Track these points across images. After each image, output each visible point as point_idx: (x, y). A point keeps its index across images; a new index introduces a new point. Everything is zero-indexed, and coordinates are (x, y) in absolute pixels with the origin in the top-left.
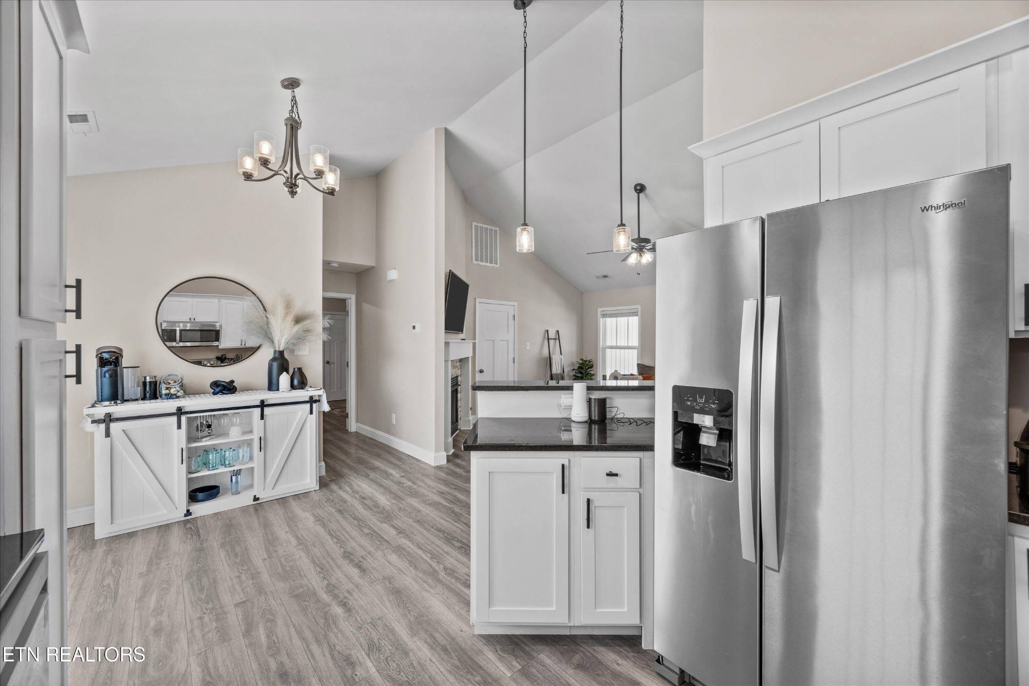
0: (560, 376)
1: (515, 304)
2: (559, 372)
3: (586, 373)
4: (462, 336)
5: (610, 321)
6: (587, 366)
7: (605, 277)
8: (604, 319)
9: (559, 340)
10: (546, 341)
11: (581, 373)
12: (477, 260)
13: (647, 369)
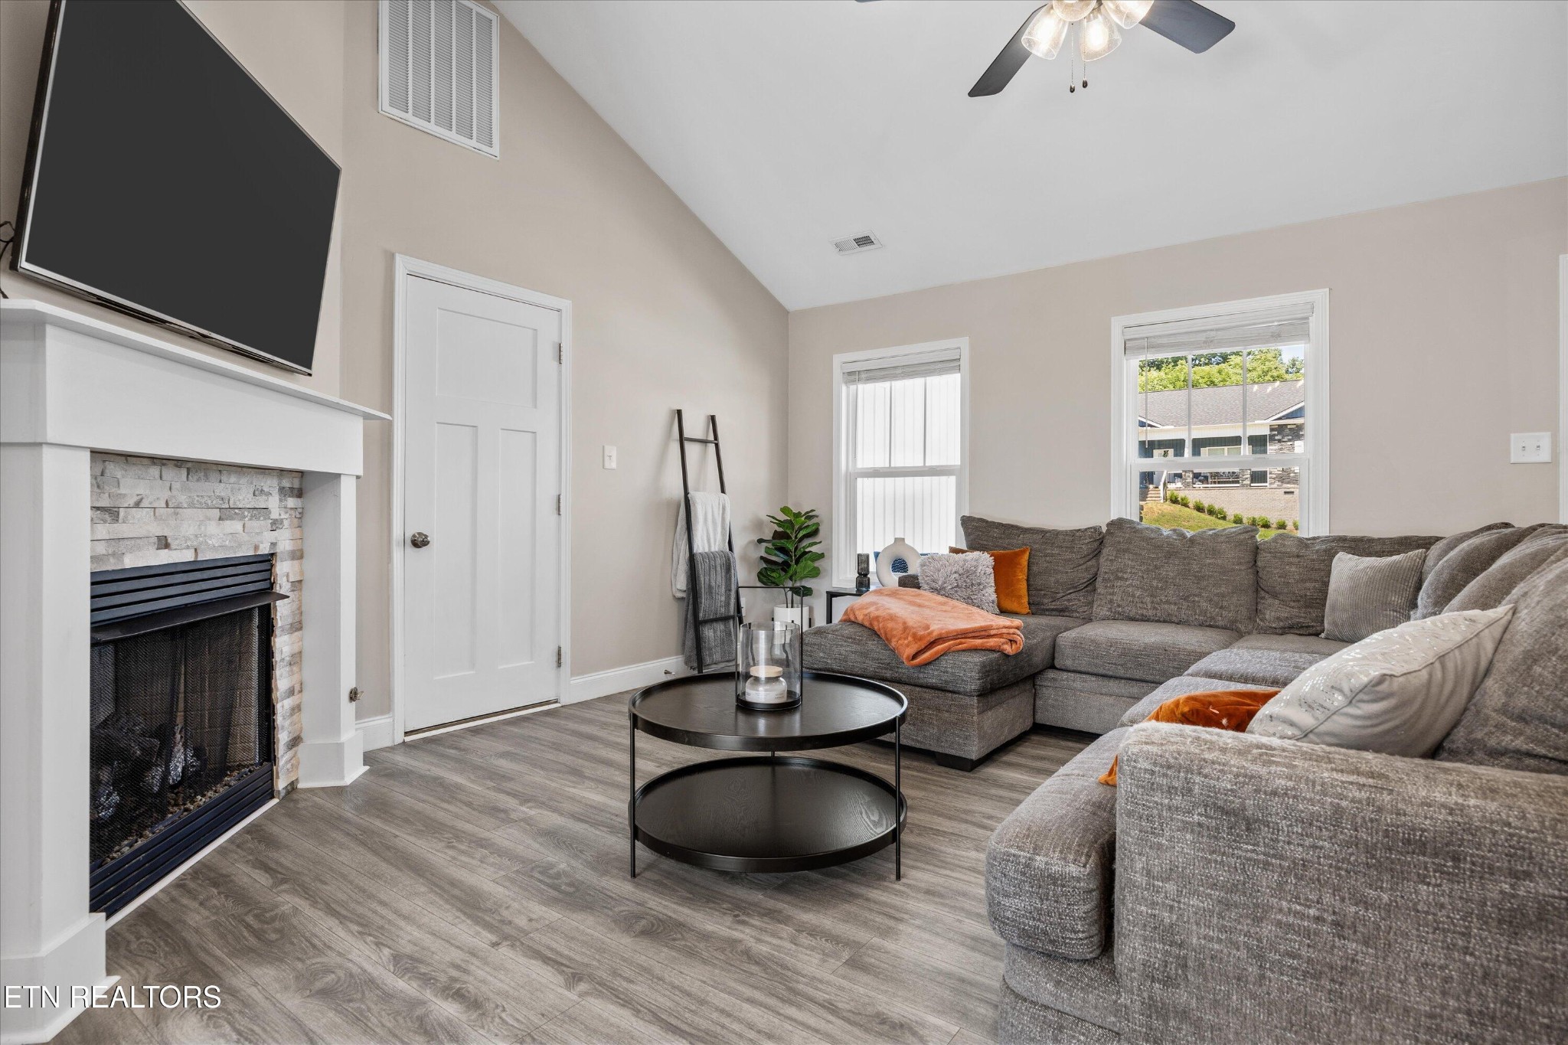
0: (718, 561)
1: (565, 304)
2: (715, 548)
3: (798, 553)
4: (297, 383)
5: (871, 393)
6: (800, 529)
7: (864, 241)
8: (853, 387)
9: (717, 446)
10: (676, 446)
11: (783, 550)
12: (399, 100)
13: (996, 533)
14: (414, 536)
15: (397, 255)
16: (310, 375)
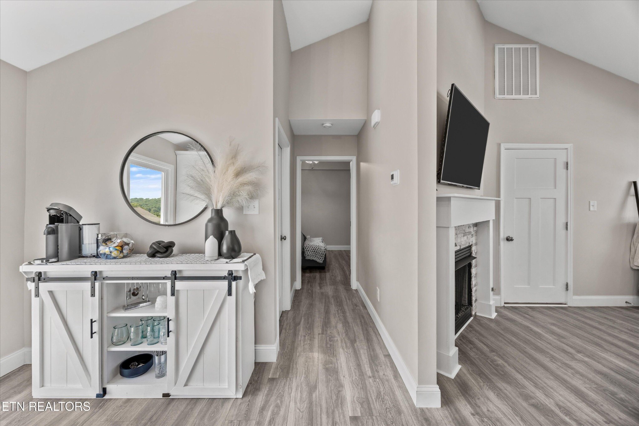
14: (507, 237)
15: (502, 144)
16: (479, 189)
